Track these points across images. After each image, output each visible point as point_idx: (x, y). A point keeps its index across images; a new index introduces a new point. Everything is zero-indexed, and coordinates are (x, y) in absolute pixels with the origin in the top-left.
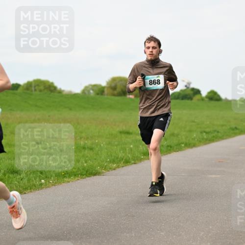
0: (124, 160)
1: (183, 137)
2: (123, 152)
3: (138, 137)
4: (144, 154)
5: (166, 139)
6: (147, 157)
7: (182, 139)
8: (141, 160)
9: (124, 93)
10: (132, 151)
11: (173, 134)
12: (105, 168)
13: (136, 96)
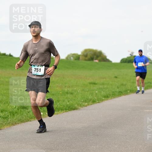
0: (92, 101)
1: (129, 86)
2: (91, 96)
3: (101, 86)
4: (105, 97)
5: (118, 88)
6: (106, 99)
7: (128, 87)
8: (102, 100)
9: (92, 59)
10: (97, 95)
11: (122, 85)
12: (80, 105)
13: (100, 61)
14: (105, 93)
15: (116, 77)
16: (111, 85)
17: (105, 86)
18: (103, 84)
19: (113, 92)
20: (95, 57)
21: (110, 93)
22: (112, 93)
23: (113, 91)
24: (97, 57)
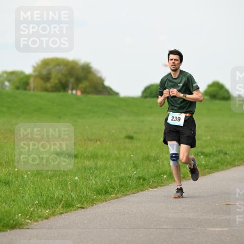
0: (63, 202)
3: (87, 163)
4: (98, 192)
5: (135, 166)
6: (103, 197)
7: (163, 165)
8: (92, 202)
9: (63, 87)
10: (76, 186)
11: (148, 158)
12: (31, 216)
13: (84, 92)
14: (99, 183)
15: (130, 138)
16: (117, 159)
17: (100, 163)
18: (94, 156)
19: (122, 179)
20: (72, 80)
21: (113, 181)
22: (118, 182)
23: (123, 174)
24: (78, 80)
